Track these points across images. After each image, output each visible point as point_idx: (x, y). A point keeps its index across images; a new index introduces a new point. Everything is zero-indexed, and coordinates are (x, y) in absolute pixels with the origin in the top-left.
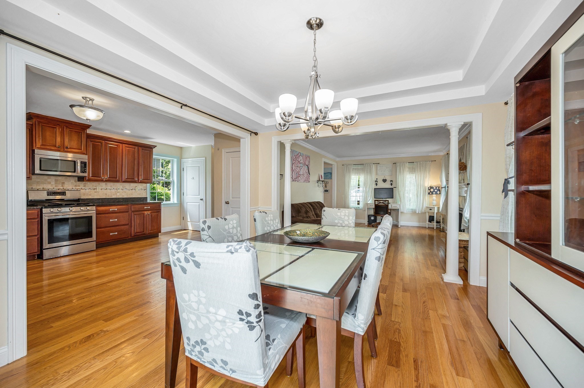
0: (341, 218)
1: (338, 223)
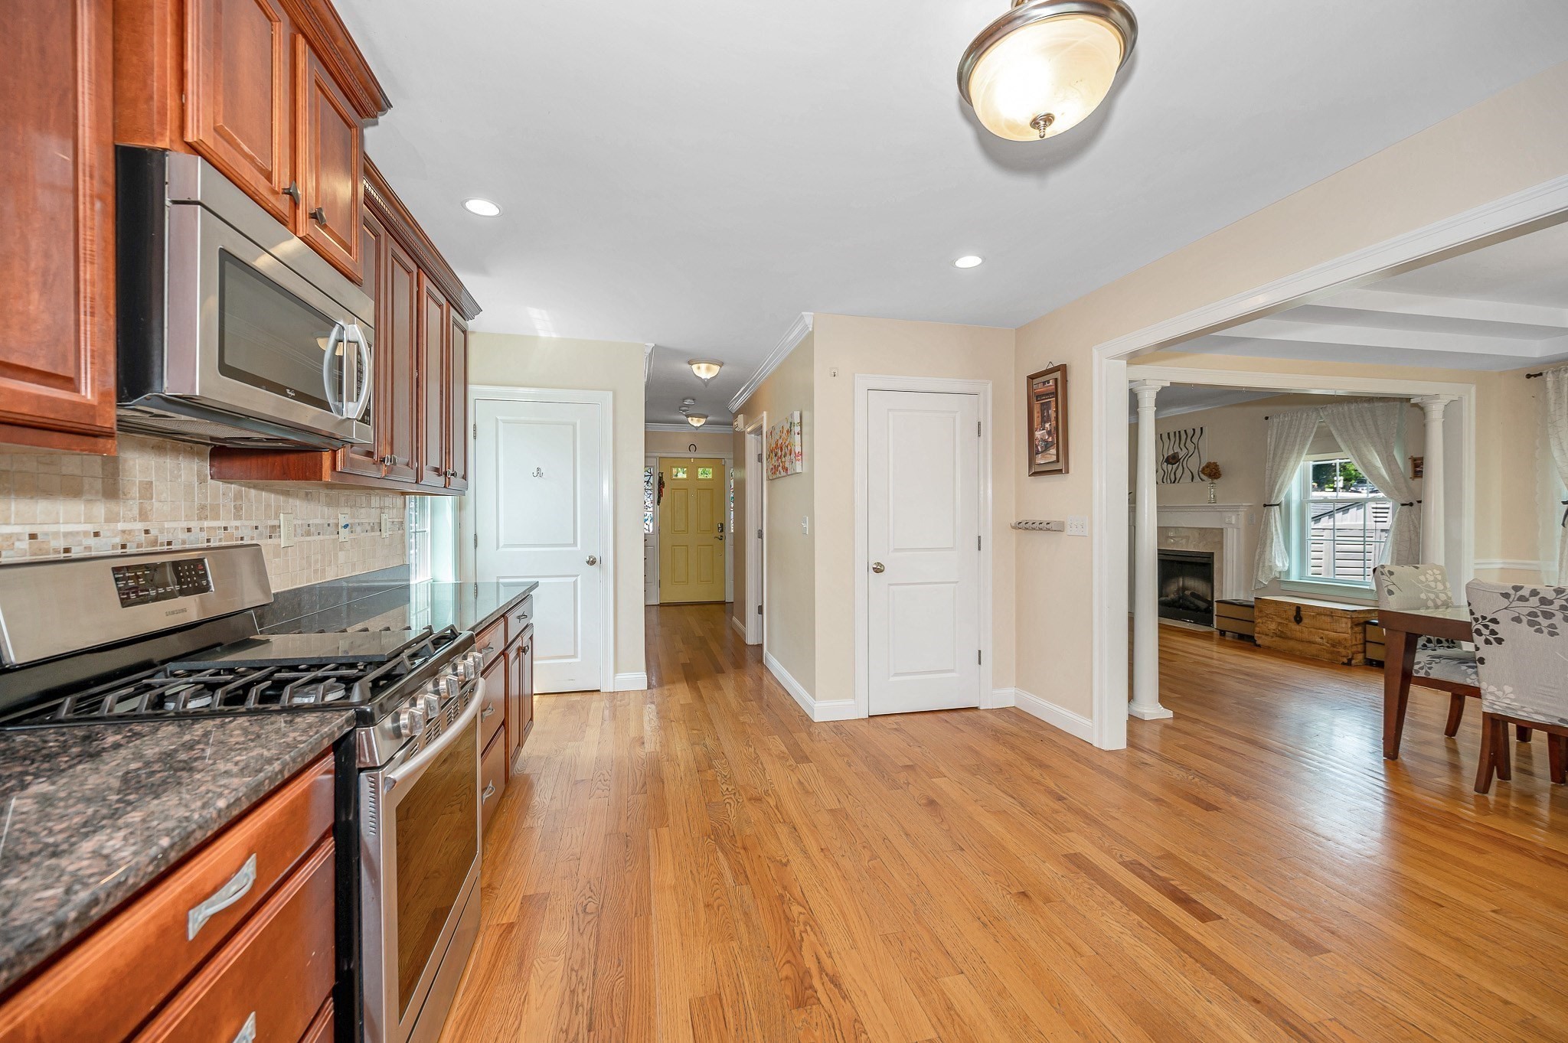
0: (1430, 587)
1: (1427, 600)
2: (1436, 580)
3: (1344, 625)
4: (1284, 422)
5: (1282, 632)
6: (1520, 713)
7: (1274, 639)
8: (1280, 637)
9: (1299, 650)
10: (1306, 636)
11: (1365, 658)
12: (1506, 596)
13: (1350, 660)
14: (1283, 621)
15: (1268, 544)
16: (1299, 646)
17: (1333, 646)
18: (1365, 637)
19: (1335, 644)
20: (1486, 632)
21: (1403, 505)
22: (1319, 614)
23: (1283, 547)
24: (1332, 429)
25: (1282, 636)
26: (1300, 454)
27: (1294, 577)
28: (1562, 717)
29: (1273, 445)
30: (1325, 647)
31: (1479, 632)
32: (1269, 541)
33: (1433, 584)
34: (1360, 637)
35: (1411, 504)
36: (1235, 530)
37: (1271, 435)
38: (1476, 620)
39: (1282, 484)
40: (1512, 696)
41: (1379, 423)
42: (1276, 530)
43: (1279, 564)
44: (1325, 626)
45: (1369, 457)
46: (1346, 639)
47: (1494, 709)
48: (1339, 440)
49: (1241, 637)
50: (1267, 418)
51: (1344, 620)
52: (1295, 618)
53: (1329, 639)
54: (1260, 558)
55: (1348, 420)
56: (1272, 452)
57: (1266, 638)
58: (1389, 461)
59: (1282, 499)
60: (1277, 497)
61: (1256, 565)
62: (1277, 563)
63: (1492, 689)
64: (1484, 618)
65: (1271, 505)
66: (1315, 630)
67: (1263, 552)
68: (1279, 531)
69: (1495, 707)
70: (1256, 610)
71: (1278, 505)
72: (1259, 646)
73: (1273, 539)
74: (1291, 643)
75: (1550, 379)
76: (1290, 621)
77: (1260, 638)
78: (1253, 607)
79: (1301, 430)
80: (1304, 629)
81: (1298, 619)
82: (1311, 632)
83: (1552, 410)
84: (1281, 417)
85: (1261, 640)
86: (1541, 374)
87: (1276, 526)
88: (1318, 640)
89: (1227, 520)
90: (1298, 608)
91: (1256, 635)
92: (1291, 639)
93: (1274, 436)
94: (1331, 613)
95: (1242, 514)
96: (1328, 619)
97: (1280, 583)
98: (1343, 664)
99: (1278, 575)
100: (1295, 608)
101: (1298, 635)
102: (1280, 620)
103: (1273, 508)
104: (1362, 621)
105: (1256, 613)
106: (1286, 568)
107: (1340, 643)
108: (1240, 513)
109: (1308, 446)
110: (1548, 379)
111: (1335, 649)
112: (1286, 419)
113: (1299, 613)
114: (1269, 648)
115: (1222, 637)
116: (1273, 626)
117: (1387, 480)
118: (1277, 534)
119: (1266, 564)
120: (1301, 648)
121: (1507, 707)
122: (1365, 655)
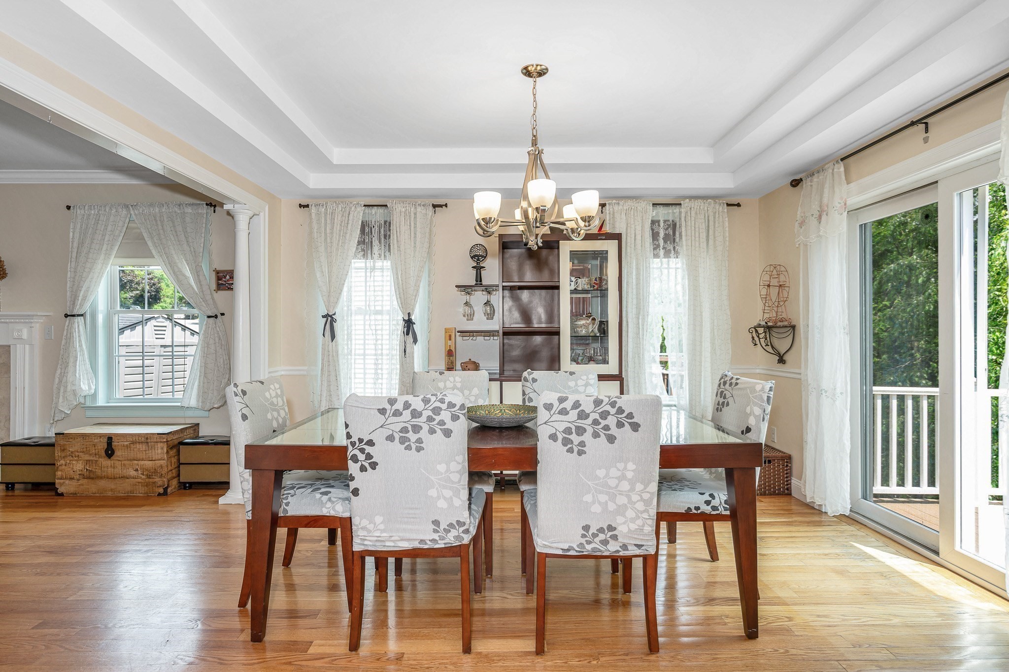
2: (277, 396)
3: (160, 451)
4: (89, 215)
5: (90, 471)
6: (388, 544)
7: (81, 482)
8: (89, 478)
9: (112, 490)
10: (118, 471)
11: (180, 482)
12: (382, 411)
13: (166, 489)
14: (92, 458)
15: (71, 364)
16: (110, 485)
17: (149, 477)
18: (179, 460)
19: (151, 474)
20: (362, 457)
21: (209, 317)
22: (133, 443)
23: (88, 366)
24: (143, 231)
25: (91, 476)
26: (108, 256)
27: (101, 401)
28: (422, 538)
29: (76, 241)
30: (140, 480)
31: (355, 459)
32: (72, 360)
33: (275, 400)
34: (174, 460)
35: (216, 316)
36: (27, 347)
37: (74, 228)
38: (353, 444)
39: (87, 291)
40: (382, 527)
41: (189, 230)
42: (81, 346)
43: (84, 387)
44: (140, 456)
45: (180, 265)
46: (161, 466)
47: (364, 545)
48: (150, 243)
49: (37, 486)
50: (69, 208)
51: (160, 445)
52: (106, 451)
53: (144, 470)
54: (60, 381)
55: (159, 223)
56: (75, 250)
57: (71, 482)
58: (197, 272)
59: (86, 308)
60: (81, 305)
61: (55, 391)
62: (82, 386)
63: (365, 522)
64: (361, 440)
65: (74, 316)
66: (129, 462)
67: (64, 374)
68: (84, 347)
69: (366, 543)
70: (57, 448)
71: (82, 315)
72: (62, 495)
73: (77, 357)
74: (102, 483)
75: (313, 210)
76: (100, 457)
77: (61, 484)
78: (52, 445)
79: (109, 228)
80: (117, 462)
81: (110, 452)
82: (124, 465)
83: (315, 237)
84: (86, 208)
85: (64, 487)
86: (307, 206)
87: (80, 341)
88: (133, 473)
89: (15, 334)
90: (110, 439)
91: (57, 481)
92: (101, 478)
93: (78, 230)
94: (147, 438)
95: (37, 327)
96: (143, 447)
97: (85, 408)
98: (159, 494)
99: (82, 400)
100: (106, 440)
101: (110, 471)
102: (87, 457)
103: (77, 319)
104: (176, 442)
105: (58, 453)
106: (93, 391)
107: (155, 471)
108: (33, 325)
109: (117, 247)
110: (313, 211)
111: (151, 480)
112: (93, 212)
113: (110, 446)
114: (74, 494)
115: (10, 493)
116: (79, 466)
117: (195, 291)
118: (82, 350)
119: (69, 388)
120: (113, 487)
121: (377, 541)
122: (179, 479)
